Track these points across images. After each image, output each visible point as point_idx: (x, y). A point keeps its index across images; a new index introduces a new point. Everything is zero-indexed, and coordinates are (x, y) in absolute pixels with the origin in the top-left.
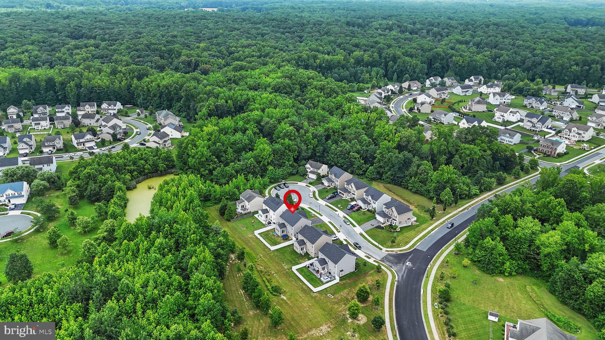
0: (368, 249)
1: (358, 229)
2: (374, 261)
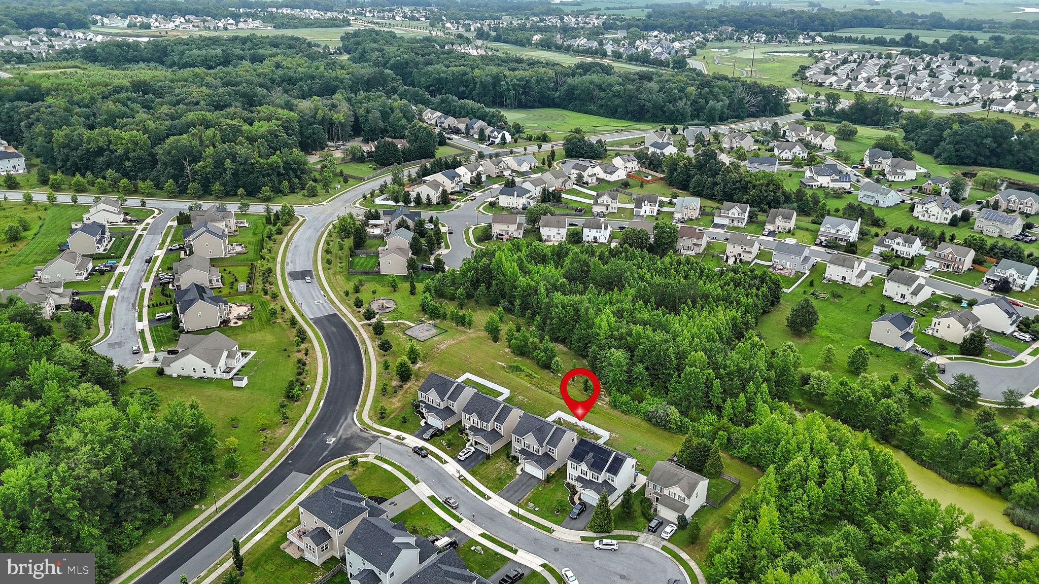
0: (400, 453)
1: (423, 491)
2: (388, 434)
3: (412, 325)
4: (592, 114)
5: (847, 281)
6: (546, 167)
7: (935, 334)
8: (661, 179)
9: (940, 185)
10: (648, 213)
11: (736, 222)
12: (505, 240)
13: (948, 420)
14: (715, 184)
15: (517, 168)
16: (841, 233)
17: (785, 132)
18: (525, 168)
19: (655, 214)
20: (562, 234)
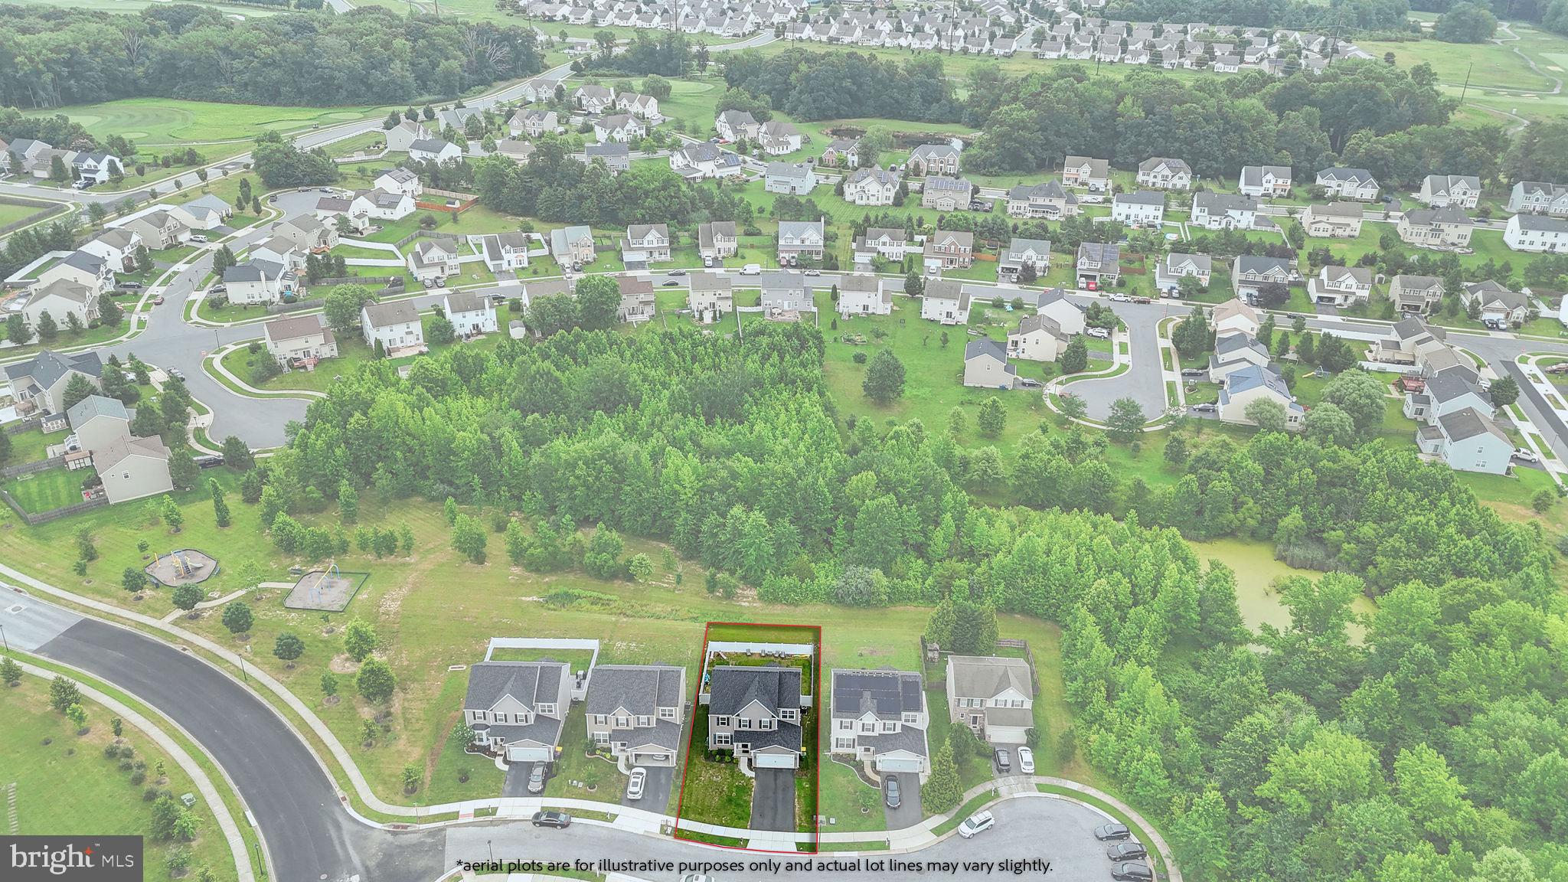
0: (516, 840)
2: (456, 815)
3: (290, 586)
4: (230, 101)
5: (870, 311)
6: (249, 210)
7: (1021, 356)
8: (476, 201)
9: (844, 152)
10: (514, 265)
11: (656, 255)
12: (310, 367)
13: (1130, 463)
14: (581, 198)
15: (198, 225)
16: (807, 243)
17: (580, 99)
18: (213, 222)
19: (526, 264)
20: (415, 333)
